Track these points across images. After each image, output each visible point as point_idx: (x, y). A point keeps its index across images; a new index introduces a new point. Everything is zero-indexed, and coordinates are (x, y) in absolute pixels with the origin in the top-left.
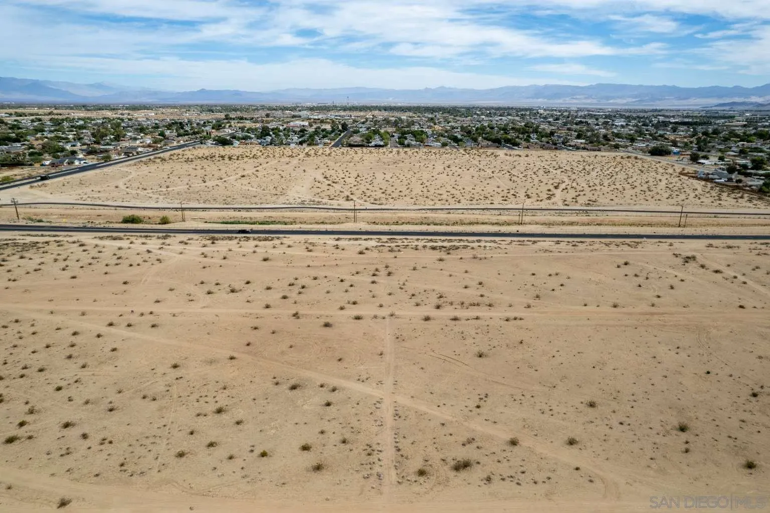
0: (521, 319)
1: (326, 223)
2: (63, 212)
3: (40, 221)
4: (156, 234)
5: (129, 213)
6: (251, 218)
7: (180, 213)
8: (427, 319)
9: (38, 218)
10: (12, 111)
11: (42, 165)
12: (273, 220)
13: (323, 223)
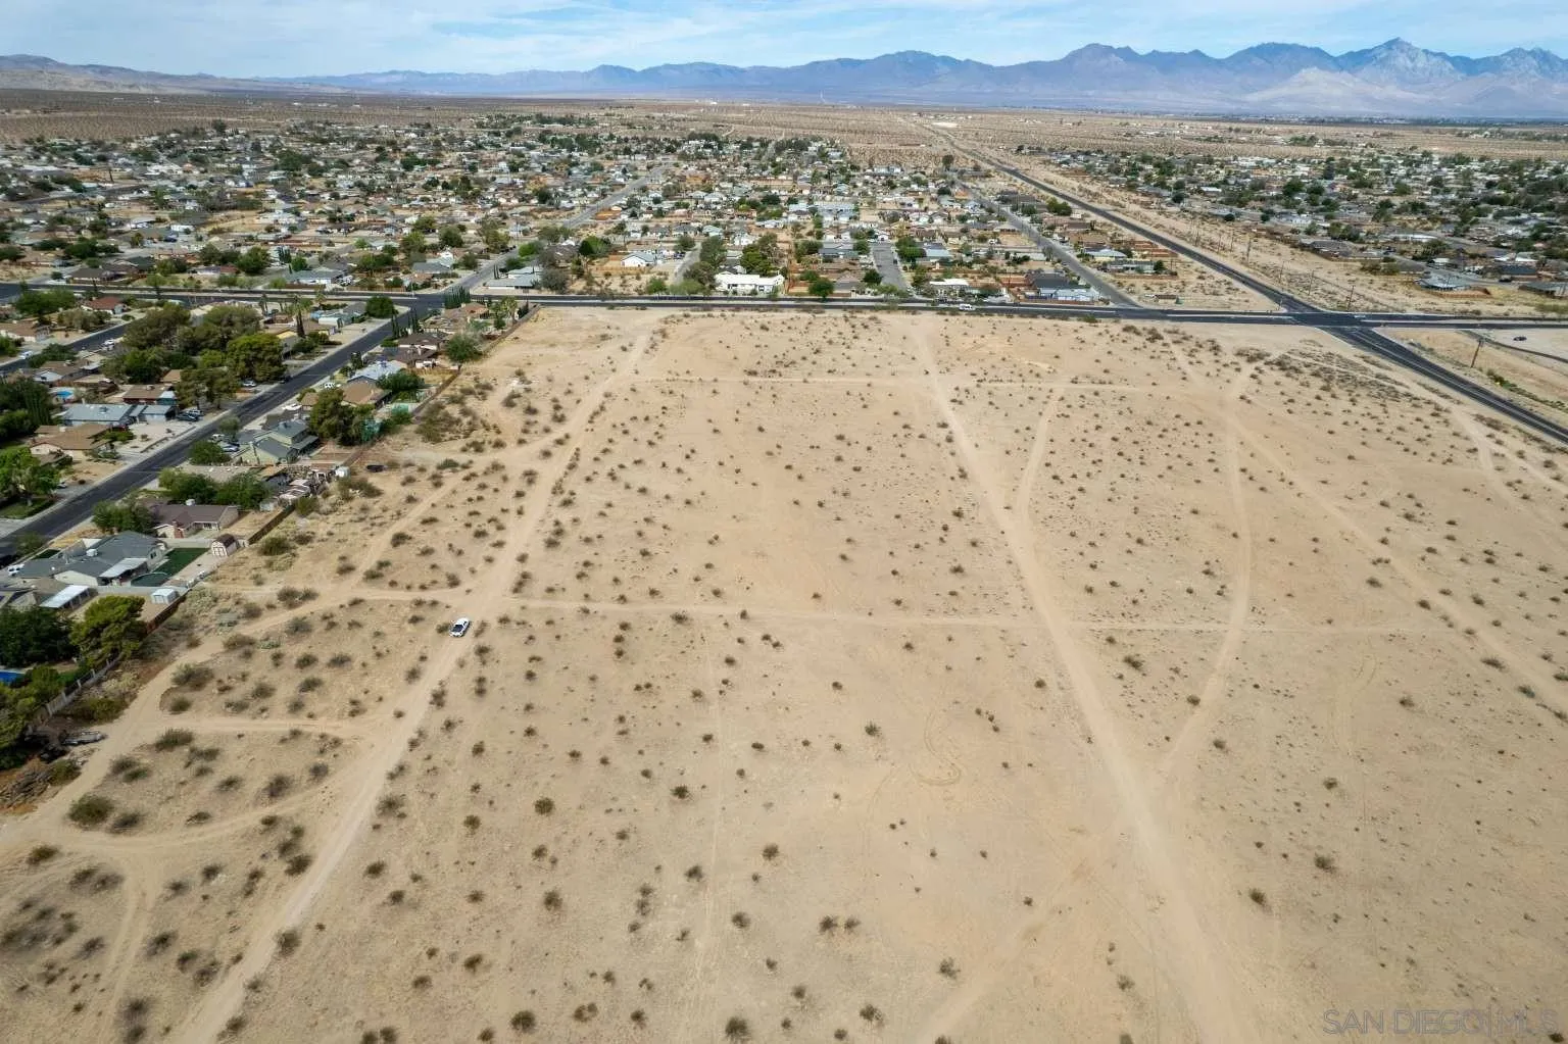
9: (1506, 374)
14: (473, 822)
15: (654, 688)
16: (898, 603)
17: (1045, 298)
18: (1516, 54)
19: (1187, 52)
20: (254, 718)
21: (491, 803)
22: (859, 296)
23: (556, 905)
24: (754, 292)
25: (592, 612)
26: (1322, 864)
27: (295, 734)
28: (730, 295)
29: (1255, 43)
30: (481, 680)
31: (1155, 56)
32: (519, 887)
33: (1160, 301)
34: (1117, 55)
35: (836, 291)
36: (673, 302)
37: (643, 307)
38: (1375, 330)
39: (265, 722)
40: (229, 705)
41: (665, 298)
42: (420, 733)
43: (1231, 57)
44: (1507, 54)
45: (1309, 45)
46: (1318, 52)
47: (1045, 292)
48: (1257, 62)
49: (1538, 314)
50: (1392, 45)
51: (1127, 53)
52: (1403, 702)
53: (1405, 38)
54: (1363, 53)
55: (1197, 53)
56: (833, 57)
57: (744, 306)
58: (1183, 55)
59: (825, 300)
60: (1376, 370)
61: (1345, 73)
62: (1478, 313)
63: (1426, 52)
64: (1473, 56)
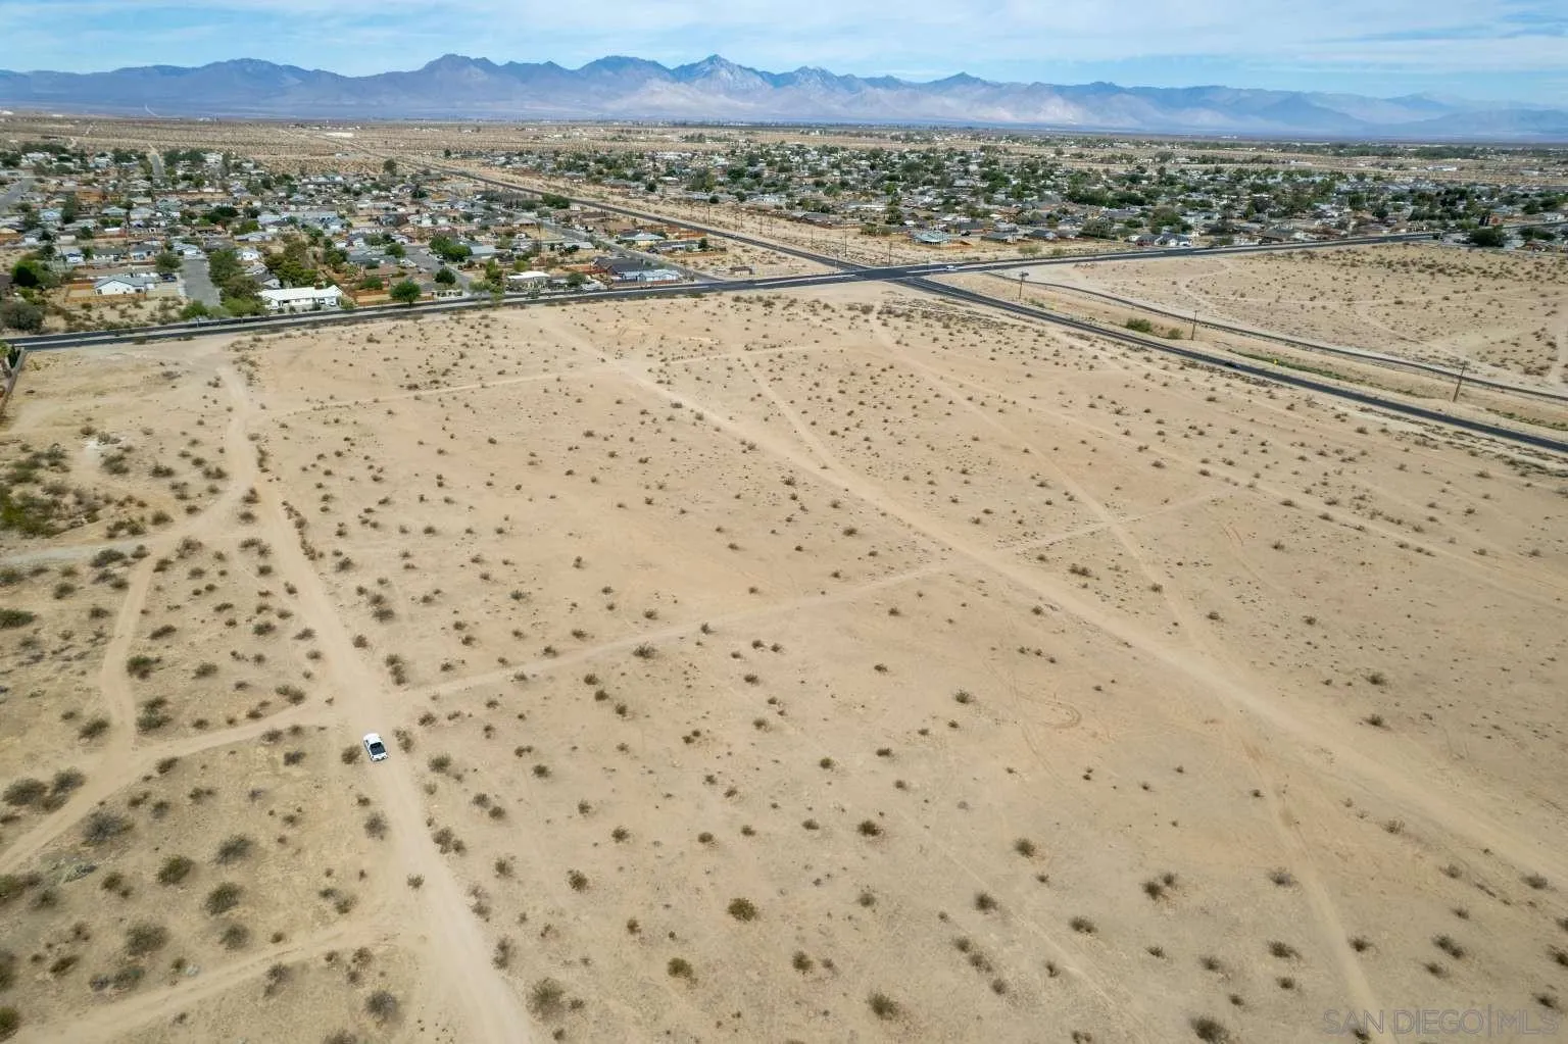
0: (1428, 554)
1: (1415, 395)
2: (1075, 300)
3: (1041, 306)
4: (1127, 343)
5: (1140, 315)
6: (1298, 360)
7: (1190, 326)
8: (1288, 504)
9: (1041, 301)
10: (1196, 153)
11: (1127, 241)
12: (1330, 369)
13: (1408, 393)
14: (678, 968)
15: (703, 732)
16: (836, 575)
17: (630, 281)
18: (803, 70)
19: (542, 63)
20: (174, 983)
21: (672, 935)
22: (441, 299)
23: (890, 1010)
24: (317, 307)
25: (529, 676)
26: (1375, 681)
27: (279, 973)
28: (287, 314)
29: (601, 56)
30: (481, 800)
31: (512, 67)
32: (826, 1013)
33: (737, 273)
34: (476, 66)
35: (423, 295)
36: (218, 328)
37: (188, 337)
38: (925, 277)
39: (200, 980)
40: (99, 984)
41: (207, 325)
42: (475, 893)
43: (583, 68)
44: (799, 71)
45: (647, 59)
46: (655, 65)
47: (630, 275)
48: (607, 73)
49: (1021, 256)
50: (713, 60)
51: (484, 64)
52: (1276, 547)
53: (721, 55)
54: (693, 66)
55: (551, 65)
56: (150, 64)
57: (322, 321)
58: (538, 66)
59: (411, 306)
60: (965, 309)
61: (682, 84)
62: (978, 259)
63: (740, 67)
64: (776, 73)
